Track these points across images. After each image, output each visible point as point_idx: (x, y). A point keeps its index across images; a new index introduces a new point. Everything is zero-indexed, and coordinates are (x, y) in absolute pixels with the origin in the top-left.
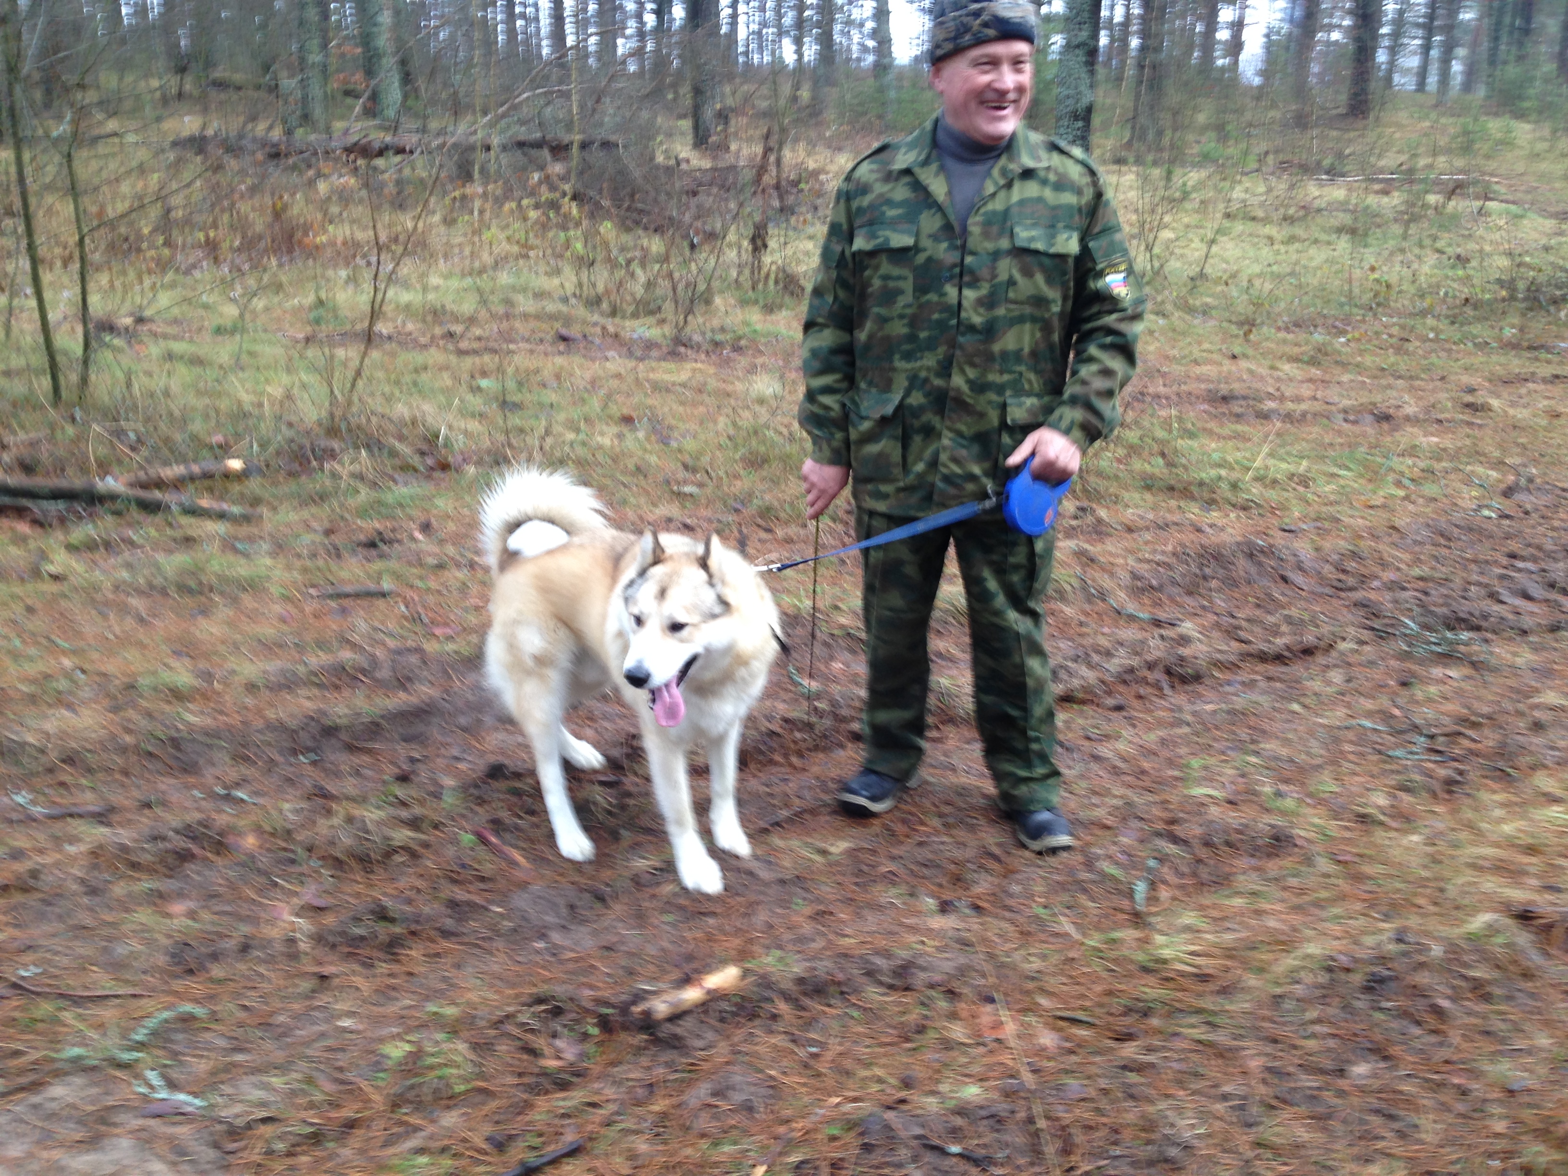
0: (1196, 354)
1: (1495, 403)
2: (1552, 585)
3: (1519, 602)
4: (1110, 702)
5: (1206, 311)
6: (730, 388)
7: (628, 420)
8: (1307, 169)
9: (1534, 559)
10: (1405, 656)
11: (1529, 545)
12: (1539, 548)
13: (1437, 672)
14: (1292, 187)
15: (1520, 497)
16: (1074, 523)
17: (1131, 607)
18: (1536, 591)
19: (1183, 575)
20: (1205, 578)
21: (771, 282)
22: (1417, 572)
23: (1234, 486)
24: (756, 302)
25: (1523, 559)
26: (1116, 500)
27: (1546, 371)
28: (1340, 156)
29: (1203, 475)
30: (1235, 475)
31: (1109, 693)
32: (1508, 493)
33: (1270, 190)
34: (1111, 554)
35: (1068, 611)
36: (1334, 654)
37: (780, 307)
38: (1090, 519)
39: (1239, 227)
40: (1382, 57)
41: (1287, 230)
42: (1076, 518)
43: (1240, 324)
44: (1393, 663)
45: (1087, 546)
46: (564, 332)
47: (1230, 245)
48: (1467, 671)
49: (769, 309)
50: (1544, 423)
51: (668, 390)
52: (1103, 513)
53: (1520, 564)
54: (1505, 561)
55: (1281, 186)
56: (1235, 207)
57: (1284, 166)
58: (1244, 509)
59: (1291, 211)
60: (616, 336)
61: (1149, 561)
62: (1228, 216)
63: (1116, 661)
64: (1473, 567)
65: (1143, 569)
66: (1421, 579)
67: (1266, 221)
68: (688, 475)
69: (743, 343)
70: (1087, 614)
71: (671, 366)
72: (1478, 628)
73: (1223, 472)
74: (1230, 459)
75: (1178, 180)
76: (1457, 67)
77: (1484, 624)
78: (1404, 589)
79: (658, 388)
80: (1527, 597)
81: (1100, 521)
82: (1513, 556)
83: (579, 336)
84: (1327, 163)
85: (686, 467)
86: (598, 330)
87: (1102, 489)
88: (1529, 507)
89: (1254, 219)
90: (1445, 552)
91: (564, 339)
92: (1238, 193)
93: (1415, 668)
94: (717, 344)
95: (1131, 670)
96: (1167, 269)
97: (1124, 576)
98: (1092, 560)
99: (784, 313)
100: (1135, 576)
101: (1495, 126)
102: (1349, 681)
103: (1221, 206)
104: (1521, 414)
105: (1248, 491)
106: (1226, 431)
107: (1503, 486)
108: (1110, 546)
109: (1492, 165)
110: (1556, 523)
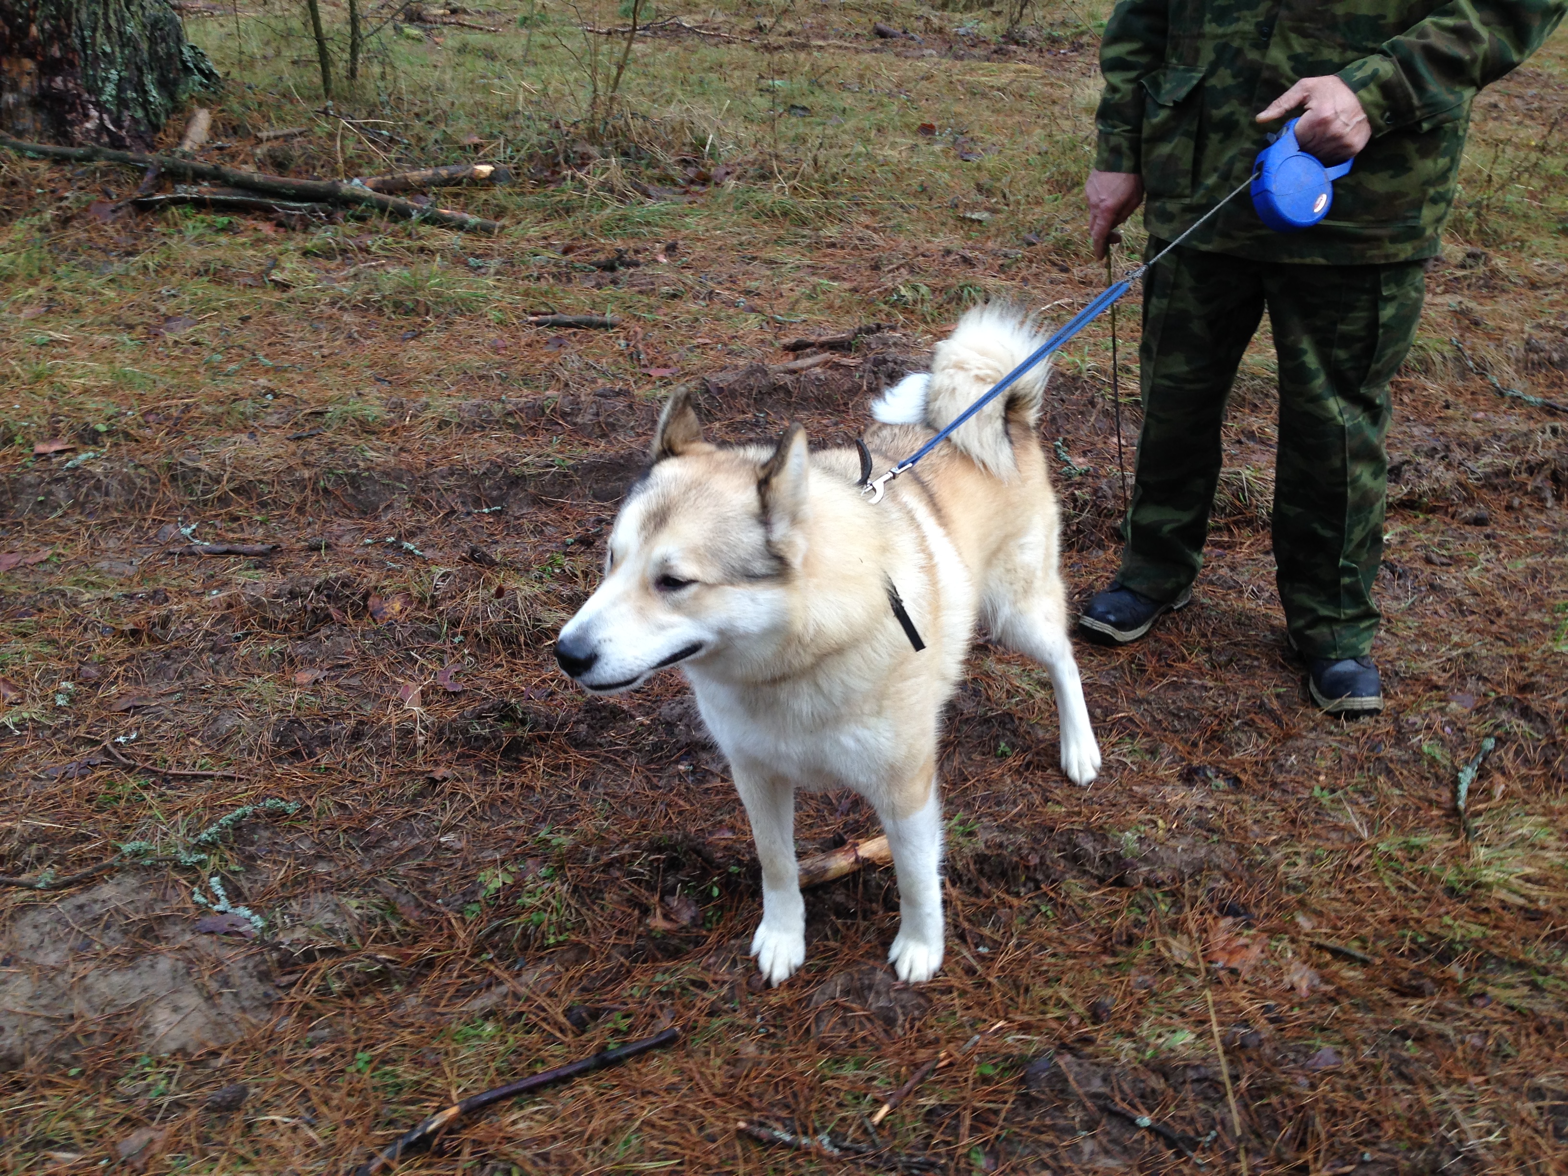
4: (1469, 512)
6: (1057, 93)
7: (927, 130)
16: (1460, 273)
17: (1518, 387)
26: (1522, 245)
31: (1469, 500)
34: (1503, 317)
35: (1433, 387)
38: (1481, 270)
42: (1463, 266)
45: (1473, 305)
46: (882, 26)
51: (984, 95)
52: (1500, 262)
60: (940, 30)
61: (1553, 328)
63: (1487, 459)
65: (1543, 338)
68: (980, 198)
69: (1085, 39)
70: (1458, 393)
71: (994, 66)
79: (973, 92)
81: (1494, 272)
83: (900, 31)
85: (980, 188)
86: (921, 24)
87: (1504, 231)
91: (882, 34)
94: (1054, 41)
95: (1506, 472)
97: (1516, 346)
98: (1476, 324)
100: (1530, 347)
108: (1504, 305)
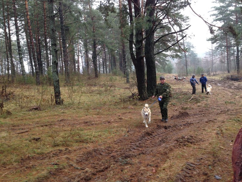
0: (81, 116)
1: (123, 118)
2: (137, 146)
3: (134, 150)
5: (81, 108)
8: (91, 85)
9: (134, 142)
10: (121, 165)
11: (133, 140)
12: (134, 140)
13: (126, 167)
14: (90, 88)
15: (130, 132)
16: (65, 152)
17: (77, 166)
18: (136, 148)
19: (85, 158)
20: (88, 157)
21: (5, 113)
22: (119, 148)
23: (90, 139)
24: (2, 117)
25: (132, 142)
26: (72, 145)
27: (128, 111)
28: (95, 83)
29: (85, 138)
30: (90, 137)
32: (128, 132)
33: (87, 89)
34: (72, 157)
35: (66, 170)
36: (111, 168)
37: (7, 117)
38: (68, 151)
39: (84, 94)
40: (98, 69)
41: (90, 94)
42: (65, 151)
43: (86, 110)
44: (119, 167)
45: (68, 156)
47: (83, 97)
48: (130, 166)
49: (5, 118)
50: (130, 120)
52: (70, 149)
53: (132, 144)
54: (130, 143)
55: (88, 88)
56: (83, 91)
57: (88, 85)
58: (92, 142)
59: (90, 91)
61: (79, 157)
62: (82, 93)
63: (76, 180)
64: (126, 145)
65: (78, 158)
66: (120, 149)
67: (87, 93)
70: (70, 170)
72: (130, 157)
73: (88, 137)
74: (89, 134)
75: (74, 88)
76: (108, 70)
77: (130, 156)
78: (118, 152)
80: (134, 149)
82: (131, 142)
84: (94, 84)
87: (69, 144)
88: (131, 134)
89: (85, 93)
90: (122, 144)
92: (83, 90)
93: (123, 167)
96: (74, 102)
97: (75, 161)
98: (69, 159)
99: (8, 118)
100: (77, 160)
101: (114, 77)
102: (114, 173)
103: (81, 91)
104: (126, 119)
105: (92, 139)
106: (88, 128)
107: (127, 131)
108: (72, 155)
109: (115, 83)
110: (135, 136)
